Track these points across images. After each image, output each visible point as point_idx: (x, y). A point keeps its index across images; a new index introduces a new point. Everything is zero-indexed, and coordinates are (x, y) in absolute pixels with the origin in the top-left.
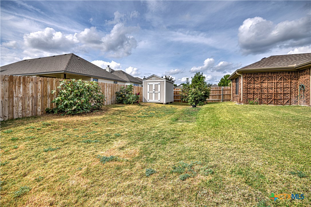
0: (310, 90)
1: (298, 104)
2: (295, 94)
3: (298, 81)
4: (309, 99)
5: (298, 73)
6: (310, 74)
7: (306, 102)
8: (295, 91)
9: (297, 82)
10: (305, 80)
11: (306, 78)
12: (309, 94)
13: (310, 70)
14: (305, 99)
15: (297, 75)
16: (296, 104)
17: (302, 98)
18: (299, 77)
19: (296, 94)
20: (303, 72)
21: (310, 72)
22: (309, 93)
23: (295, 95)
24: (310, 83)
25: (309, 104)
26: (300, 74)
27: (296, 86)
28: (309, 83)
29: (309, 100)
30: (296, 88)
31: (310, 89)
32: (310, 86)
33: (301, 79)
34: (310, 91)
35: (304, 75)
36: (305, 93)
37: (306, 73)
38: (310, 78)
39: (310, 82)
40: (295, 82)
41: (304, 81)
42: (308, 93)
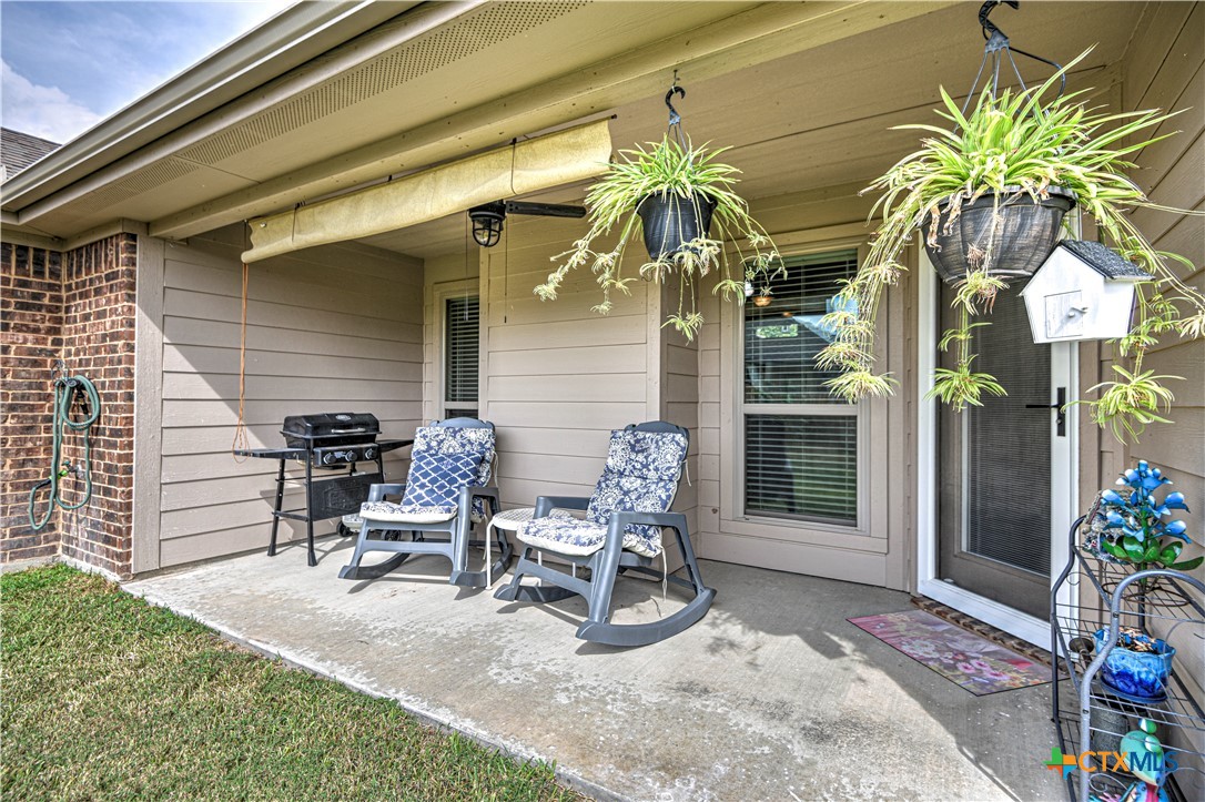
0: (130, 433)
1: (54, 549)
2: (24, 463)
3: (58, 342)
4: (128, 518)
5: (55, 274)
6: (132, 286)
7: (107, 540)
8: (29, 429)
9: (52, 353)
10: (104, 337)
11: (108, 321)
12: (129, 470)
13: (132, 249)
14: (98, 511)
15: (51, 287)
16: (33, 554)
17: (83, 495)
18: (68, 310)
19: (36, 462)
20: (88, 272)
21: (131, 274)
22: (129, 458)
23: (29, 468)
24: (136, 369)
25: (128, 556)
26: (74, 281)
27: (41, 386)
28: (129, 373)
29: (122, 525)
30: (32, 408)
31: (130, 421)
32: (130, 397)
33: (80, 325)
34: (130, 445)
35: (98, 292)
36: (101, 456)
37: (108, 278)
38: (131, 324)
39: (131, 360)
40: (31, 352)
41: (97, 350)
42: (120, 458)
